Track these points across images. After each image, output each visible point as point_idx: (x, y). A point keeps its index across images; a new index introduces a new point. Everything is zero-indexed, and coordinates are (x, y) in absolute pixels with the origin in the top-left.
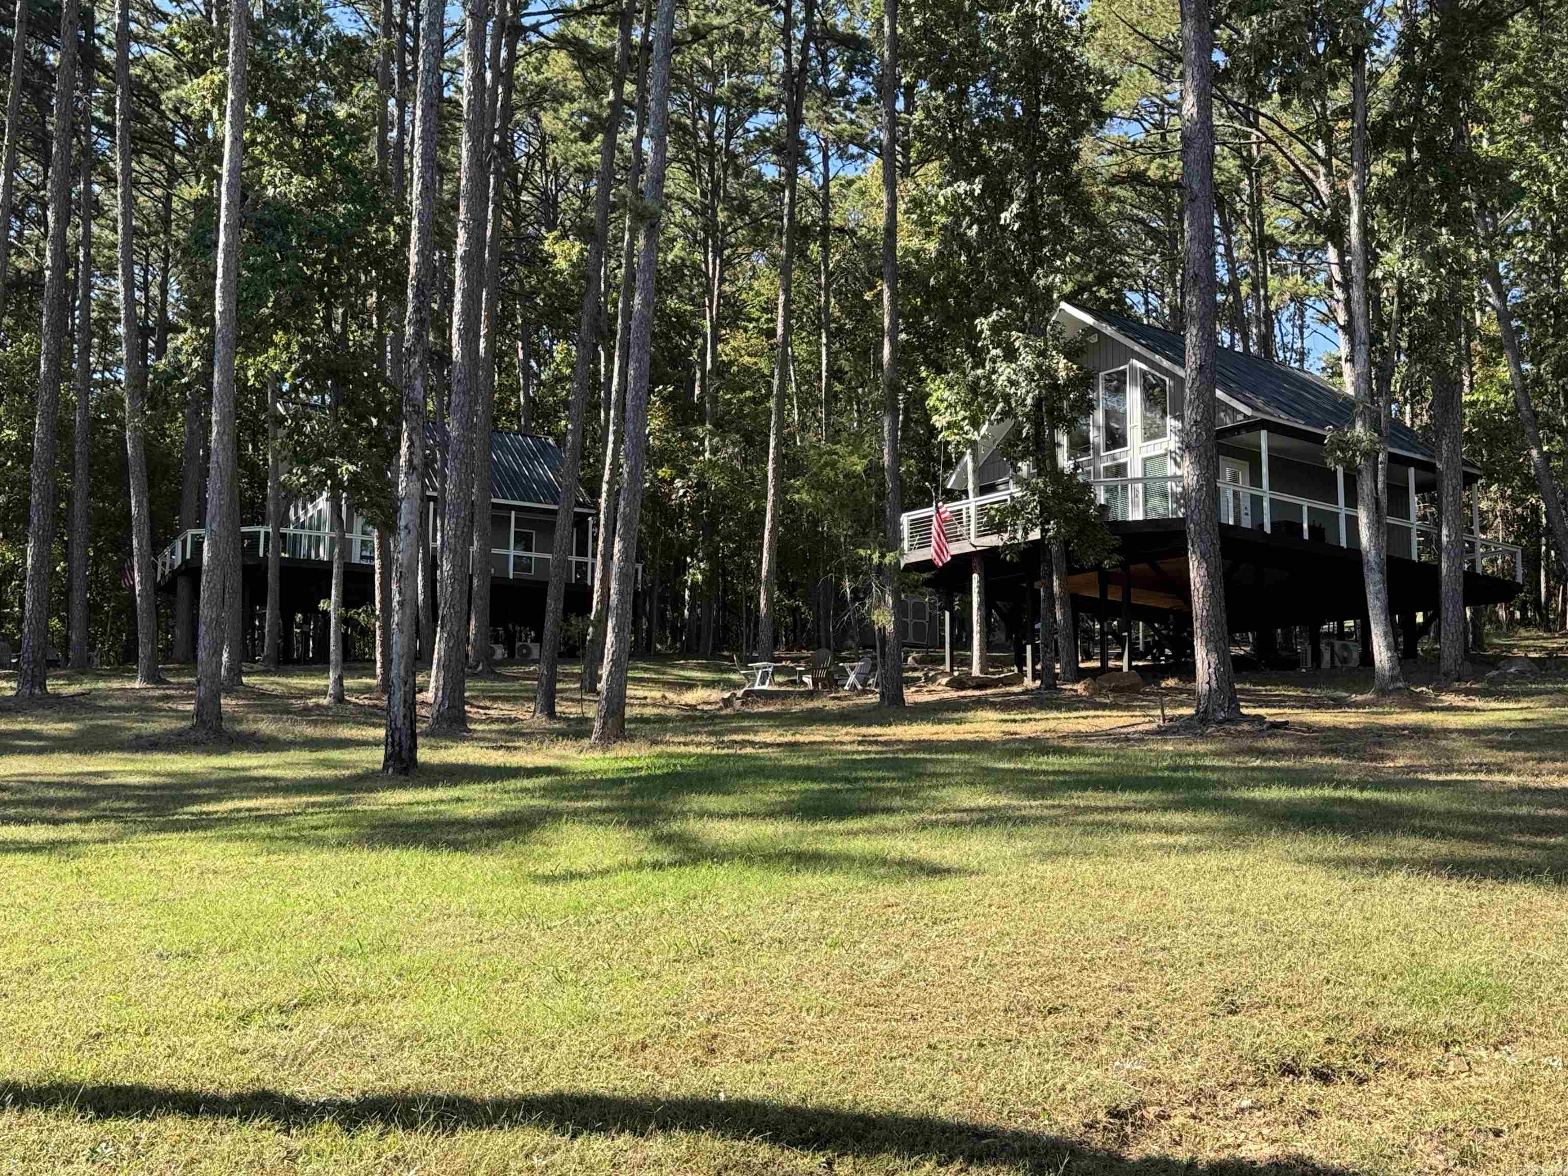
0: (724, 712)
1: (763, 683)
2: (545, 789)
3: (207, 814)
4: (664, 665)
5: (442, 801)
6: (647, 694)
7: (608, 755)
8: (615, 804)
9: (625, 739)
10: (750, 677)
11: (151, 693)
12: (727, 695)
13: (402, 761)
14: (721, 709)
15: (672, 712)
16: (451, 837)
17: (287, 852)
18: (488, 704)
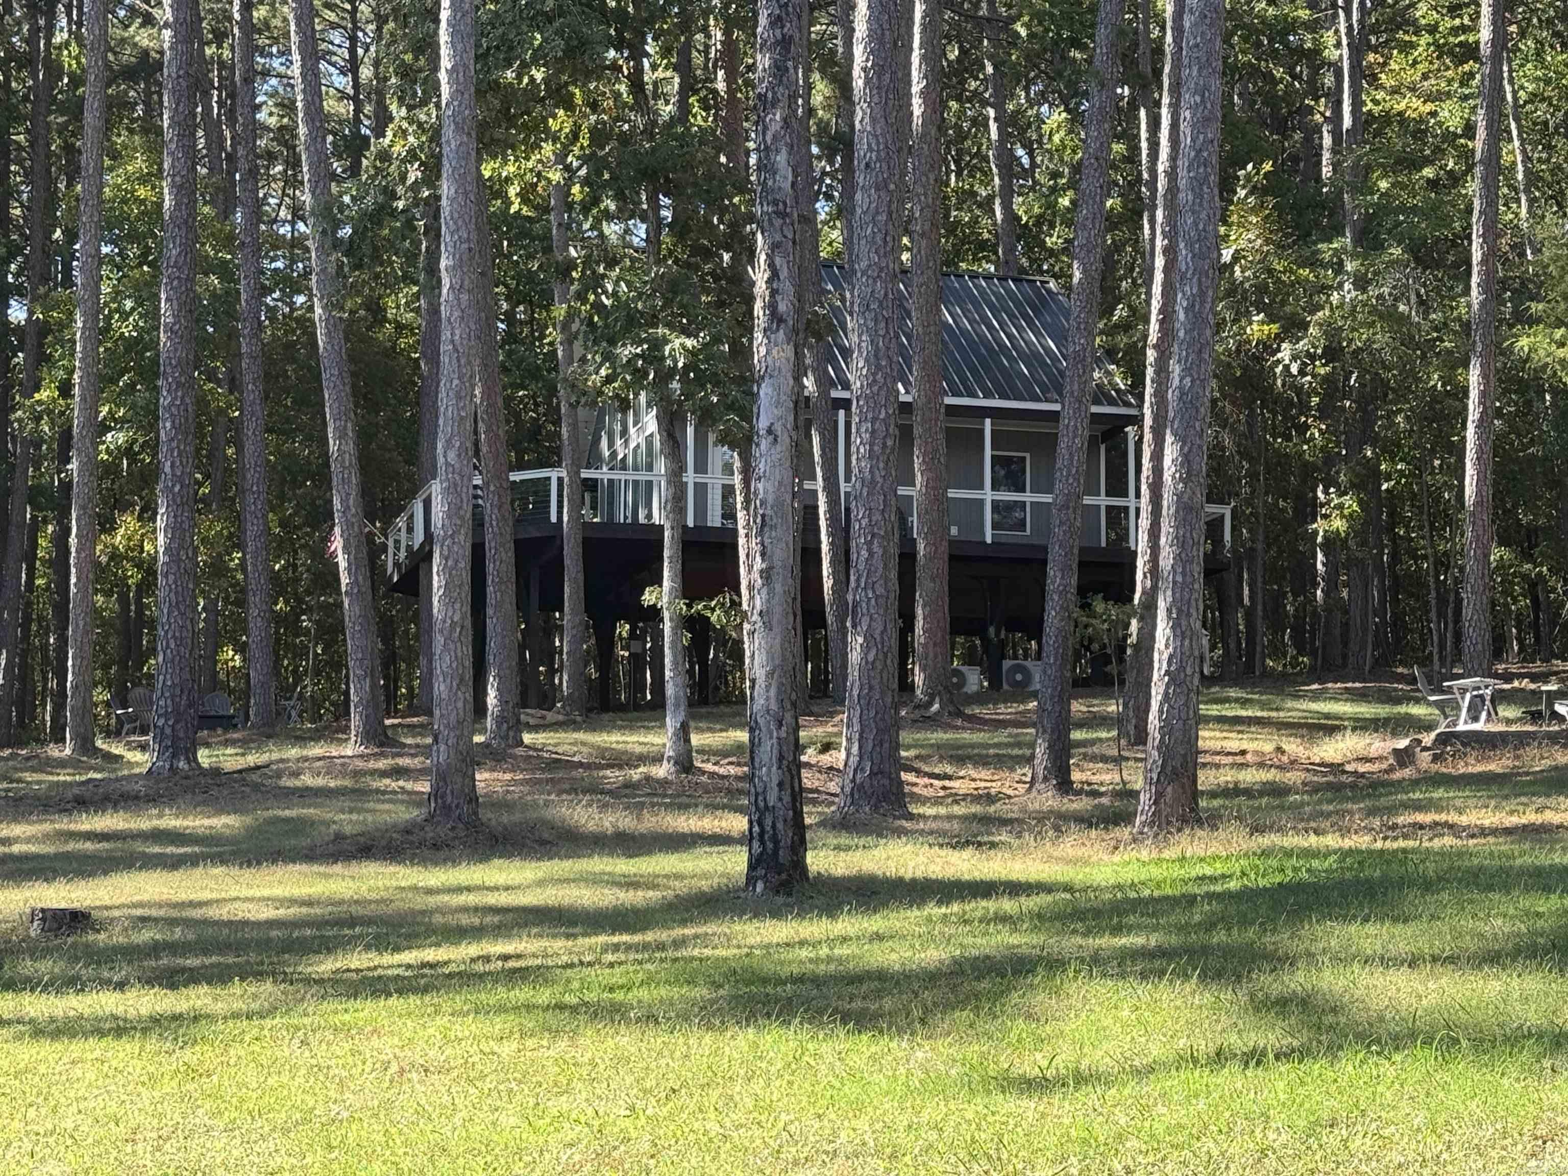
0: (1397, 775)
1: (1476, 719)
2: (1040, 916)
3: (432, 966)
4: (1280, 692)
5: (845, 939)
6: (1245, 745)
7: (1166, 854)
8: (1174, 940)
9: (1199, 822)
10: (1448, 707)
11: (372, 765)
12: (1403, 743)
13: (779, 869)
14: (1390, 770)
15: (1293, 777)
16: (857, 1004)
17: (556, 1033)
18: (949, 769)
